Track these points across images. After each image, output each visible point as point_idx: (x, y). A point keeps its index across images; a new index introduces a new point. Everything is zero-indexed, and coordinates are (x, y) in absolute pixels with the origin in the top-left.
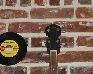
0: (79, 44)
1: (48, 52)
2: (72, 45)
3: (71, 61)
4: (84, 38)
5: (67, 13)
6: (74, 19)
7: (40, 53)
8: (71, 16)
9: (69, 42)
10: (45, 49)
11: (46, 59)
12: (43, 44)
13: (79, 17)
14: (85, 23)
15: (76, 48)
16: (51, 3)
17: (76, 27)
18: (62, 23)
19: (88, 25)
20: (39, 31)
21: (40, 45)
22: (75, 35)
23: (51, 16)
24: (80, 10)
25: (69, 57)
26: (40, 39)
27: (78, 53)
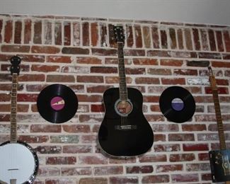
0: (33, 70)
1: (12, 74)
2: (28, 70)
3: (27, 81)
4: (36, 66)
5: (26, 49)
6: (30, 53)
7: (7, 75)
8: (28, 51)
9: (26, 68)
10: (10, 72)
11: (10, 79)
12: (9, 69)
13: (33, 52)
14: (37, 56)
15: (30, 72)
16: (15, 42)
17: (31, 59)
18: (22, 55)
19: (39, 57)
20: (6, 60)
21: (7, 70)
22: (30, 64)
23: (15, 51)
24: (34, 48)
25: (26, 78)
26: (7, 66)
27: (32, 75)
